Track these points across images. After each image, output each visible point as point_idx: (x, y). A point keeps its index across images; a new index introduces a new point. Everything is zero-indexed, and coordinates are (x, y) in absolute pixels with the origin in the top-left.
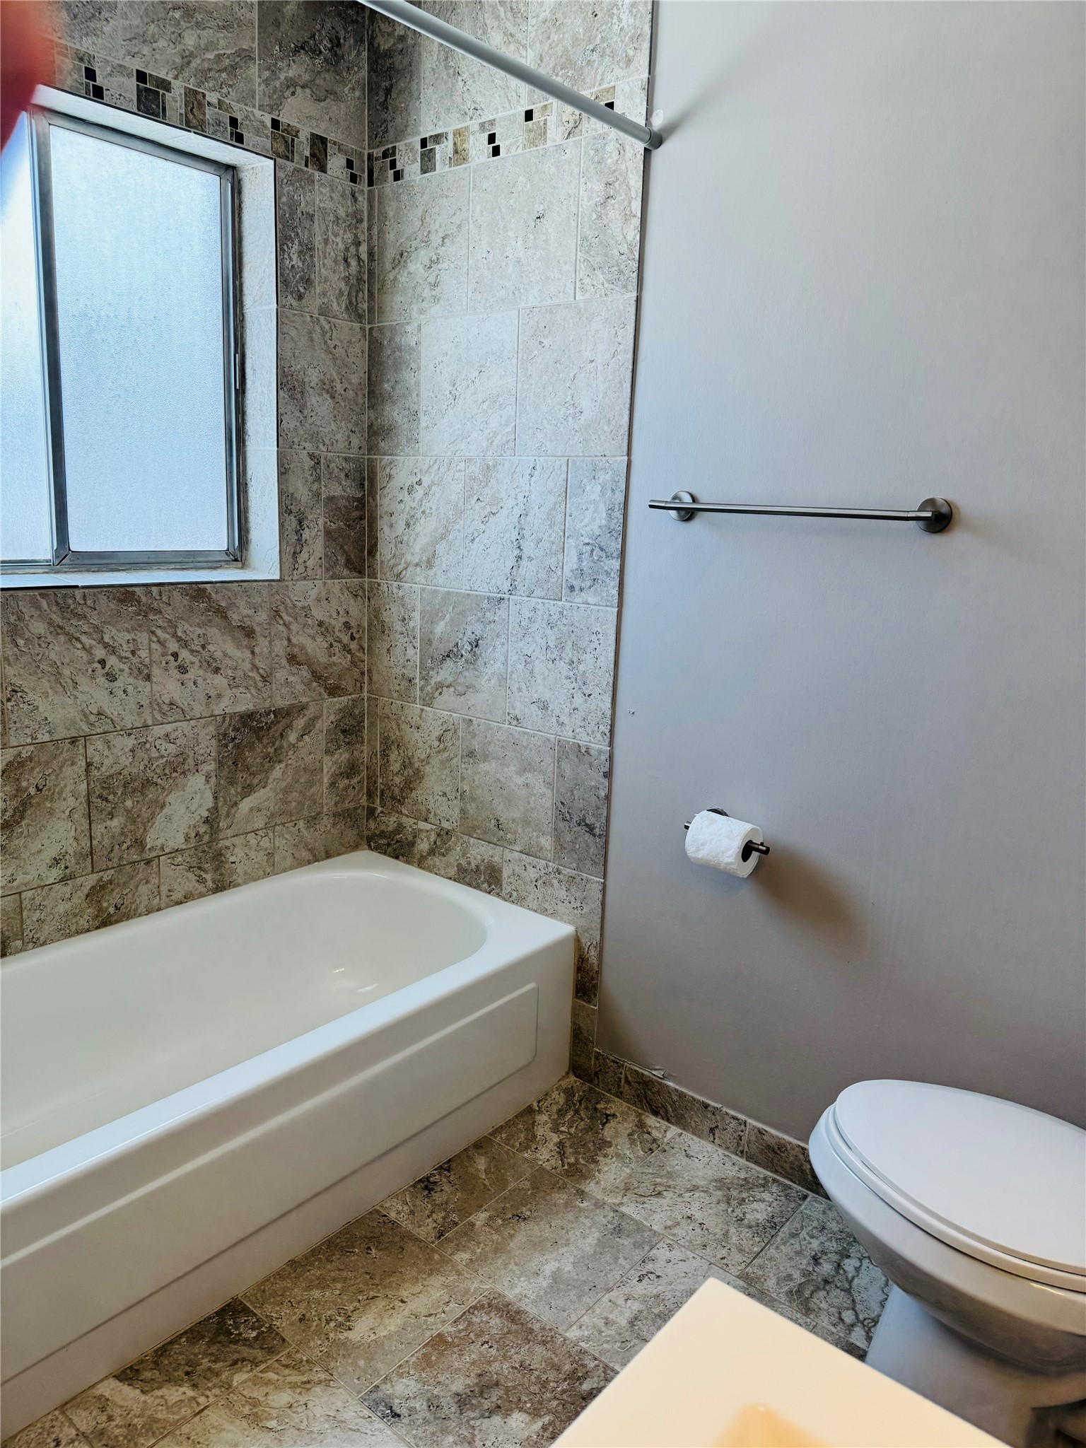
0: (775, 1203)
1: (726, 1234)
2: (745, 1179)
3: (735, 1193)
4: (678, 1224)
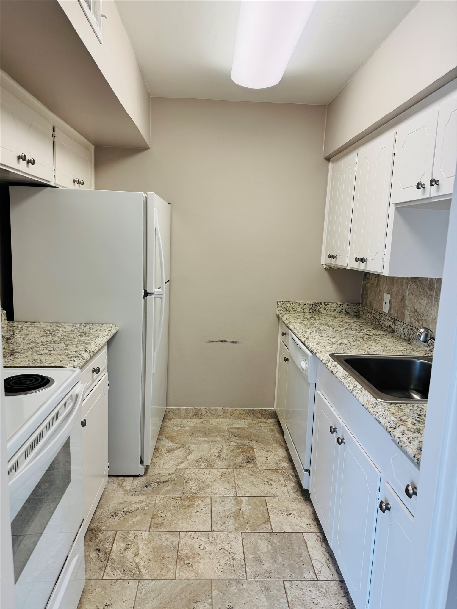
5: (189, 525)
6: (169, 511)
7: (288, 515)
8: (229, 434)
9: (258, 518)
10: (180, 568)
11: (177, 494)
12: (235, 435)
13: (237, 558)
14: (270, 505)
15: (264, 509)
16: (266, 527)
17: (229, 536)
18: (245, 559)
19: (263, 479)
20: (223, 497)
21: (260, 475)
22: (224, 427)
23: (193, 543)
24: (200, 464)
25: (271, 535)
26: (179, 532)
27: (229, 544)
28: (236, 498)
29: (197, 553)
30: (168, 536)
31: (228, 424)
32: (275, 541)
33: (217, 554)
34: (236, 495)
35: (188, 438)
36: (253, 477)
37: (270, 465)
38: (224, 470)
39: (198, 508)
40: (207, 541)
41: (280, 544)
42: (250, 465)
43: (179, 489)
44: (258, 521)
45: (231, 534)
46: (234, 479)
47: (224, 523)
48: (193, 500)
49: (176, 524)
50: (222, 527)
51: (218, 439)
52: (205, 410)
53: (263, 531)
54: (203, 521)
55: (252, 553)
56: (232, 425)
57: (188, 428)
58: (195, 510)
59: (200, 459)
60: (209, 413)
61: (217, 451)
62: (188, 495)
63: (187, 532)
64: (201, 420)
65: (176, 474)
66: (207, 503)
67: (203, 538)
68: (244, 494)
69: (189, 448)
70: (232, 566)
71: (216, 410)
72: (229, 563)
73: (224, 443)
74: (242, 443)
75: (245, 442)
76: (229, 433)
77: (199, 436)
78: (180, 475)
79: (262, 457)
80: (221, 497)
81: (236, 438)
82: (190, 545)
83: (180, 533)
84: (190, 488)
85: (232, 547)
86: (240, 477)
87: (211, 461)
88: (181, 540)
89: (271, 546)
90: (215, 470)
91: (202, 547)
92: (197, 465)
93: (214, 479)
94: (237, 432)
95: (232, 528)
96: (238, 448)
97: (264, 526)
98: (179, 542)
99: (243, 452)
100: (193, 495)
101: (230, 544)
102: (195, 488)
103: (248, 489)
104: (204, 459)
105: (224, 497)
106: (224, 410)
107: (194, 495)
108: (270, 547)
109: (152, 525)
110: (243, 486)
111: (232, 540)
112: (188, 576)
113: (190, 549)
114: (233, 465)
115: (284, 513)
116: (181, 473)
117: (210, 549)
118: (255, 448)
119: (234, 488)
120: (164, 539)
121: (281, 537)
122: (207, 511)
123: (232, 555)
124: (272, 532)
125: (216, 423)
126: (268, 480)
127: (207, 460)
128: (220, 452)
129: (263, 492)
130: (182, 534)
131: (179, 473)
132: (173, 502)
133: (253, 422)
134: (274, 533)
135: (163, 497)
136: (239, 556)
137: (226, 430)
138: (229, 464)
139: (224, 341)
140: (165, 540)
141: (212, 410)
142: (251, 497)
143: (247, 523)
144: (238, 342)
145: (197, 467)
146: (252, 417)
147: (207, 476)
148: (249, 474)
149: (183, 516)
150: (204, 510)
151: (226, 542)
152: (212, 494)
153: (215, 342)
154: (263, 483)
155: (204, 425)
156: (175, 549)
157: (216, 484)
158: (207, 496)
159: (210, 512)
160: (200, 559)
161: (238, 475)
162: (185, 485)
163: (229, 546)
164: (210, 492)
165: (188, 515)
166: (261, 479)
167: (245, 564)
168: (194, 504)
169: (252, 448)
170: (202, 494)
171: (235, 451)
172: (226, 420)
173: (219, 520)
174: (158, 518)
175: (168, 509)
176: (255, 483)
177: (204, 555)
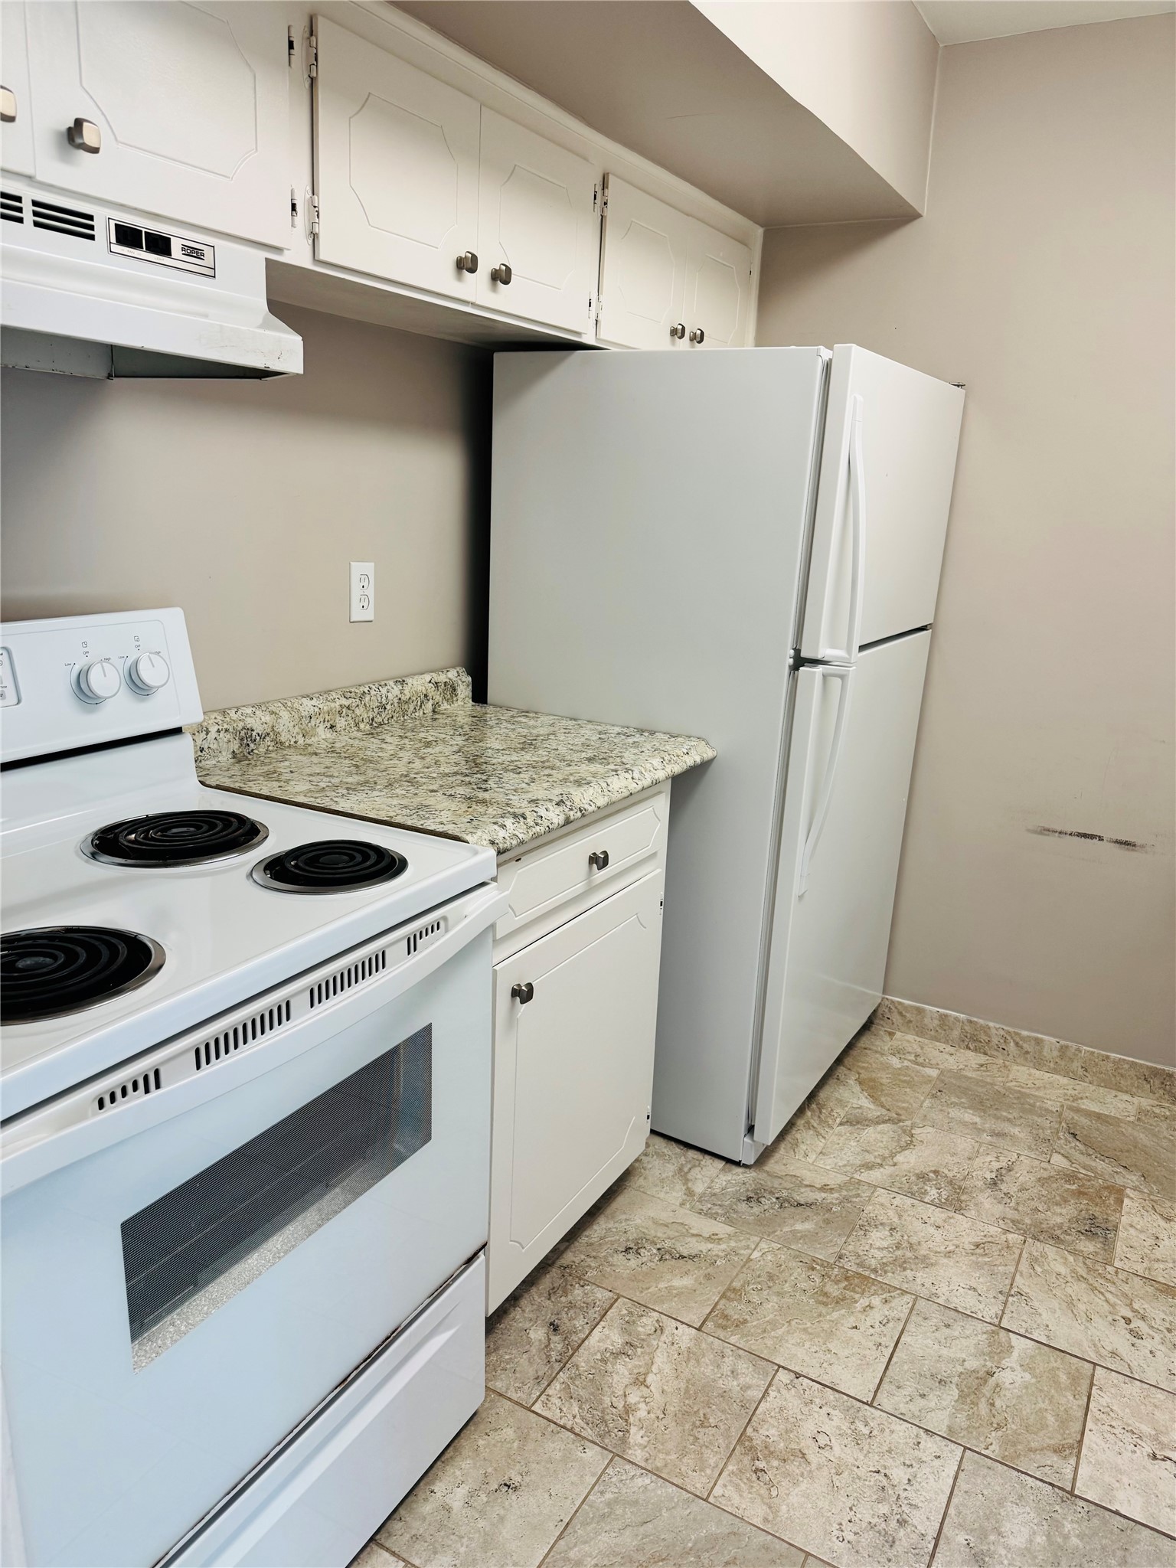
5: (815, 1358)
6: (778, 1294)
7: (1155, 1457)
8: (1057, 1126)
9: (1039, 1426)
10: (733, 1473)
11: (821, 1254)
12: (1074, 1135)
13: (915, 1522)
14: (1100, 1399)
15: (1076, 1406)
16: (1055, 1466)
17: (919, 1443)
18: (937, 1540)
19: (1113, 1306)
20: (952, 1312)
21: (1112, 1289)
22: (1051, 1100)
23: (803, 1417)
24: (926, 1187)
25: (1063, 1501)
26: (776, 1367)
27: (908, 1466)
28: (993, 1332)
29: (800, 1451)
30: (743, 1366)
31: (1066, 1094)
32: (1068, 1527)
33: (857, 1481)
34: (1000, 1322)
35: (924, 1101)
36: (1084, 1285)
37: (1162, 1266)
38: (994, 1230)
39: (863, 1317)
40: (845, 1426)
41: (1081, 1545)
42: (1087, 1243)
43: (831, 1241)
44: (1036, 1434)
45: (928, 1438)
46: (1013, 1270)
47: (923, 1396)
48: (857, 1288)
49: (780, 1339)
50: (911, 1406)
51: (1016, 1131)
52: (1002, 1033)
53: (1038, 1474)
54: (859, 1362)
55: (972, 1531)
56: (1080, 1101)
57: (934, 1073)
58: (851, 1321)
59: (931, 1175)
60: (1012, 1044)
61: (996, 1165)
62: (850, 1268)
63: (798, 1376)
64: (982, 1059)
65: (844, 1193)
66: (895, 1312)
67: (837, 1412)
68: (1027, 1331)
69: (913, 1132)
70: (886, 1541)
71: (1038, 1041)
72: (883, 1525)
73: (1030, 1147)
74: (1089, 1166)
75: (1101, 1165)
76: (1060, 1123)
77: (957, 1103)
78: (854, 1200)
79: (1142, 1232)
80: (947, 1311)
81: (1074, 1143)
82: (791, 1420)
83: (777, 1371)
84: (865, 1249)
85: (913, 1482)
86: (1039, 1269)
87: (963, 1190)
88: (772, 1394)
89: (1048, 1536)
90: (964, 1223)
91: (823, 1440)
92: (915, 1188)
93: (951, 1248)
94: (1088, 1126)
95: (939, 1421)
96: (1071, 1177)
97: (1053, 1459)
98: (763, 1397)
99: (1080, 1193)
100: (863, 1273)
101: (910, 1470)
102: (878, 1254)
103: (1046, 1317)
104: (946, 1176)
105: (956, 1314)
106: (1063, 1050)
107: (867, 1273)
108: (1040, 1539)
109: (713, 1314)
110: (1036, 1304)
111: (924, 1459)
112: (745, 1507)
113: (787, 1432)
114: (1031, 1225)
115: (1143, 1444)
116: (858, 1195)
117: (843, 1456)
118: (1128, 1197)
119: (1002, 1298)
120: (726, 1369)
121: (1095, 1521)
122: (885, 1336)
123: (903, 1509)
124: (1071, 1493)
125: (1030, 1082)
126: (1129, 1314)
127: (951, 1183)
128: (1004, 1171)
129: (1095, 1345)
130: (783, 1377)
131: (854, 1192)
132: (798, 1273)
133: (1157, 1110)
134: (1077, 1496)
135: (779, 1246)
136: (925, 1522)
137: (1054, 1110)
138: (1017, 1217)
139: (1092, 837)
140: (729, 1373)
141: (1024, 1039)
142: (1045, 1347)
143: (995, 1425)
144: (1142, 846)
145: (911, 1194)
146: (1157, 1095)
147: (932, 1230)
148: (1073, 1271)
149: (809, 1325)
150: (877, 1330)
151: (902, 1459)
152: (924, 1293)
153: (1060, 833)
154: (1110, 1318)
155: (988, 1076)
156: (743, 1411)
157: (951, 1264)
158: (905, 1292)
159: (893, 1345)
160: (802, 1475)
161: (1034, 1261)
162: (855, 1234)
163: (905, 1473)
164: (919, 1281)
165: (826, 1326)
166: (1107, 1301)
167: (933, 1556)
168: (856, 1302)
169: (1119, 1194)
170: (892, 1279)
171: (1054, 1186)
172: (1064, 1081)
173: (908, 1380)
174: (739, 1301)
175: (776, 1288)
176: (1082, 1307)
177: (819, 1467)
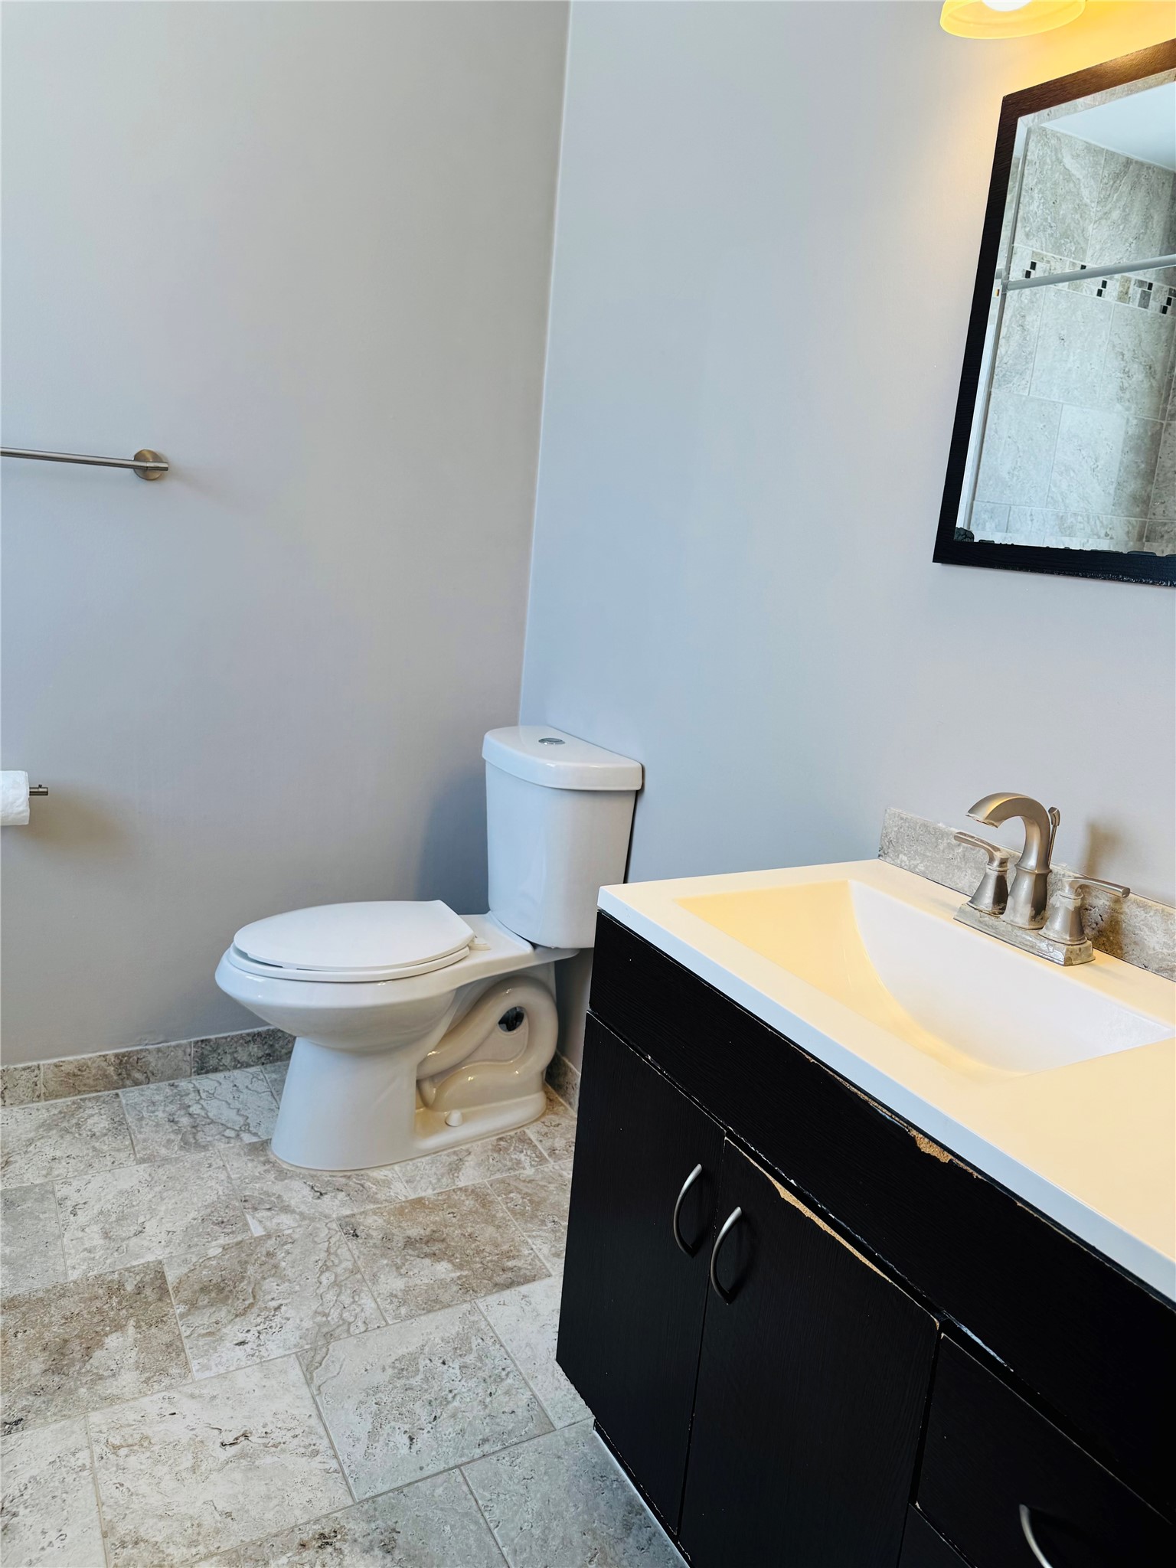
0: (103, 1112)
1: (94, 1149)
2: (60, 1112)
3: (65, 1124)
4: (51, 1168)
